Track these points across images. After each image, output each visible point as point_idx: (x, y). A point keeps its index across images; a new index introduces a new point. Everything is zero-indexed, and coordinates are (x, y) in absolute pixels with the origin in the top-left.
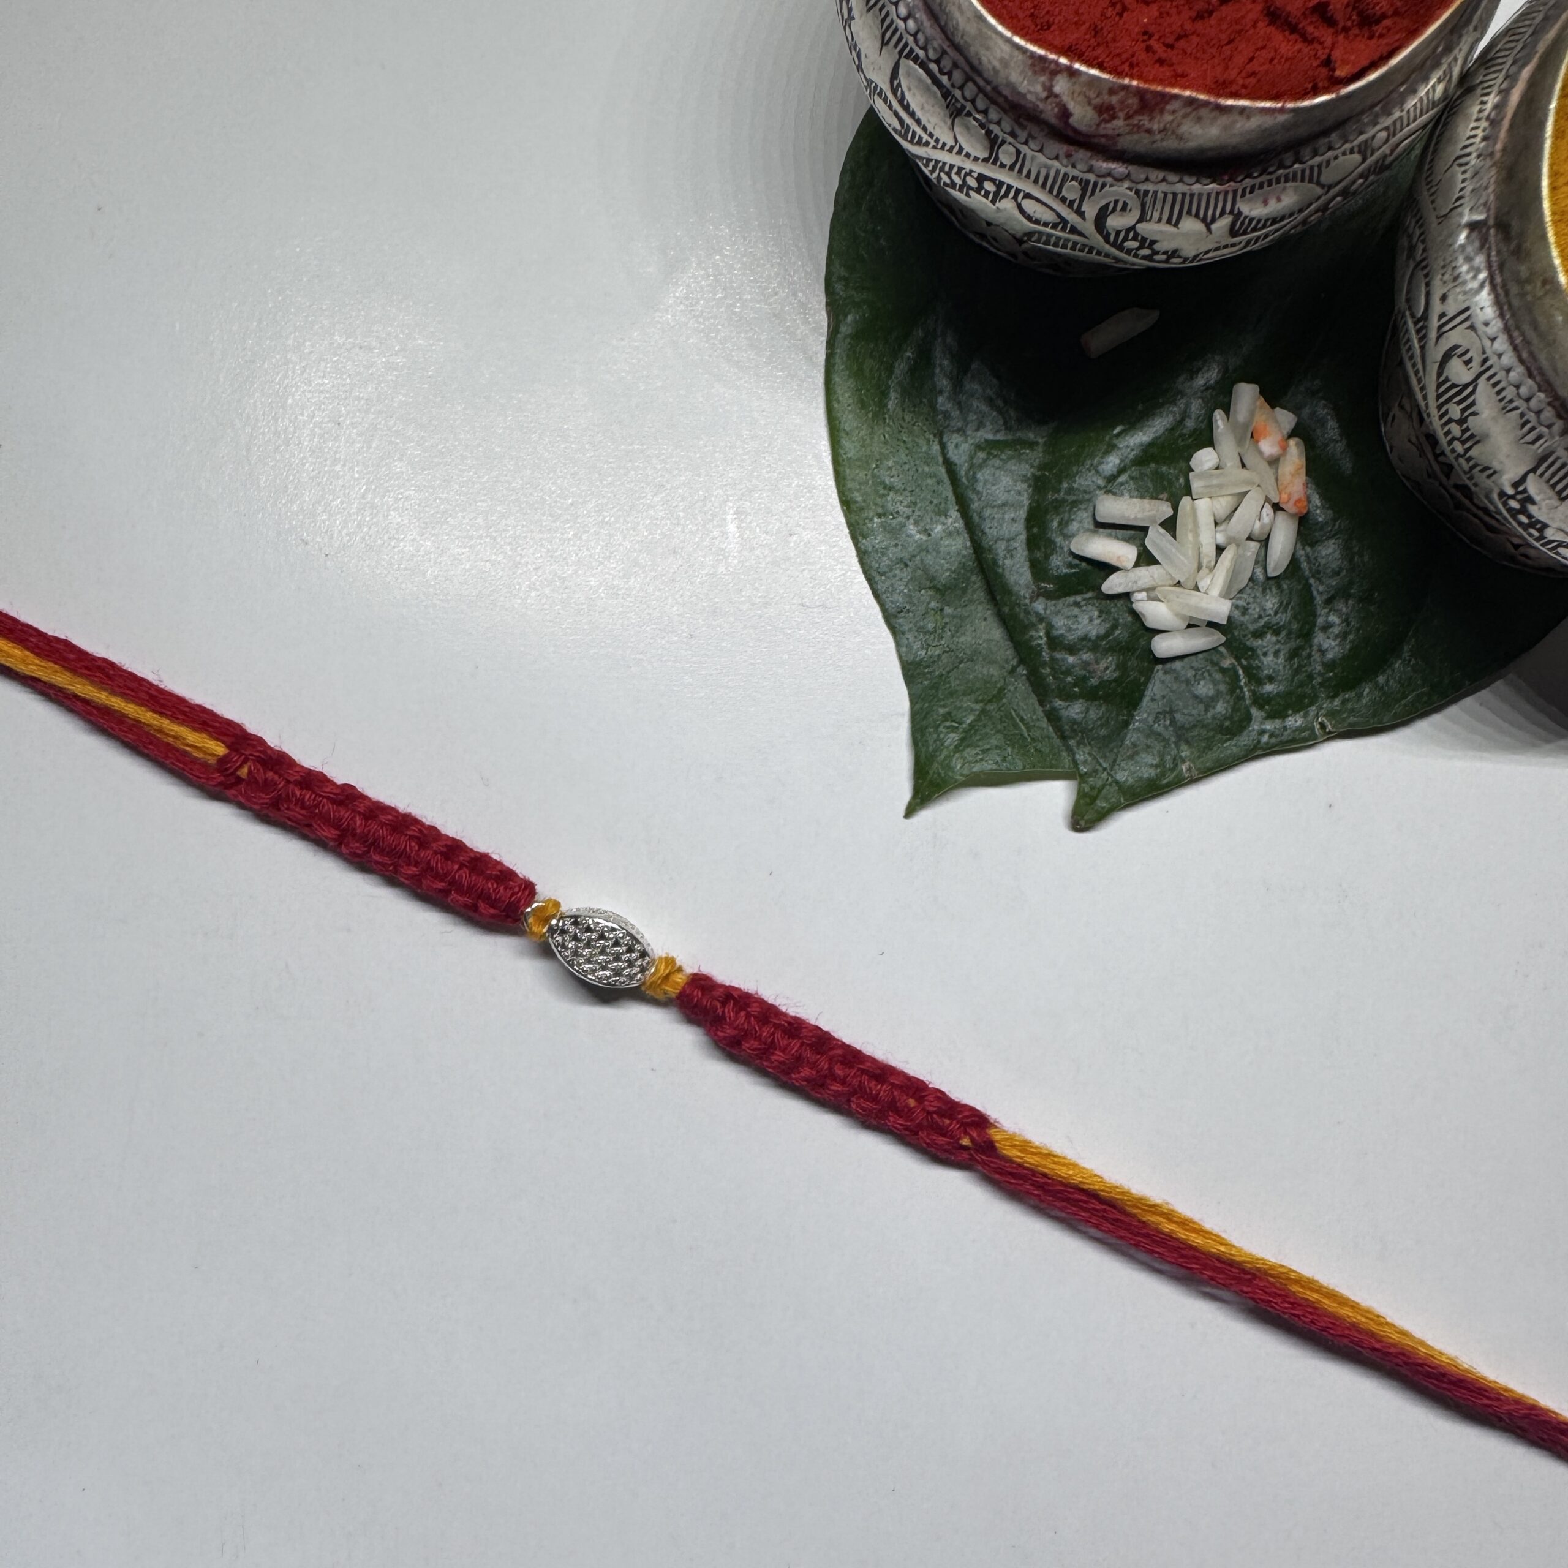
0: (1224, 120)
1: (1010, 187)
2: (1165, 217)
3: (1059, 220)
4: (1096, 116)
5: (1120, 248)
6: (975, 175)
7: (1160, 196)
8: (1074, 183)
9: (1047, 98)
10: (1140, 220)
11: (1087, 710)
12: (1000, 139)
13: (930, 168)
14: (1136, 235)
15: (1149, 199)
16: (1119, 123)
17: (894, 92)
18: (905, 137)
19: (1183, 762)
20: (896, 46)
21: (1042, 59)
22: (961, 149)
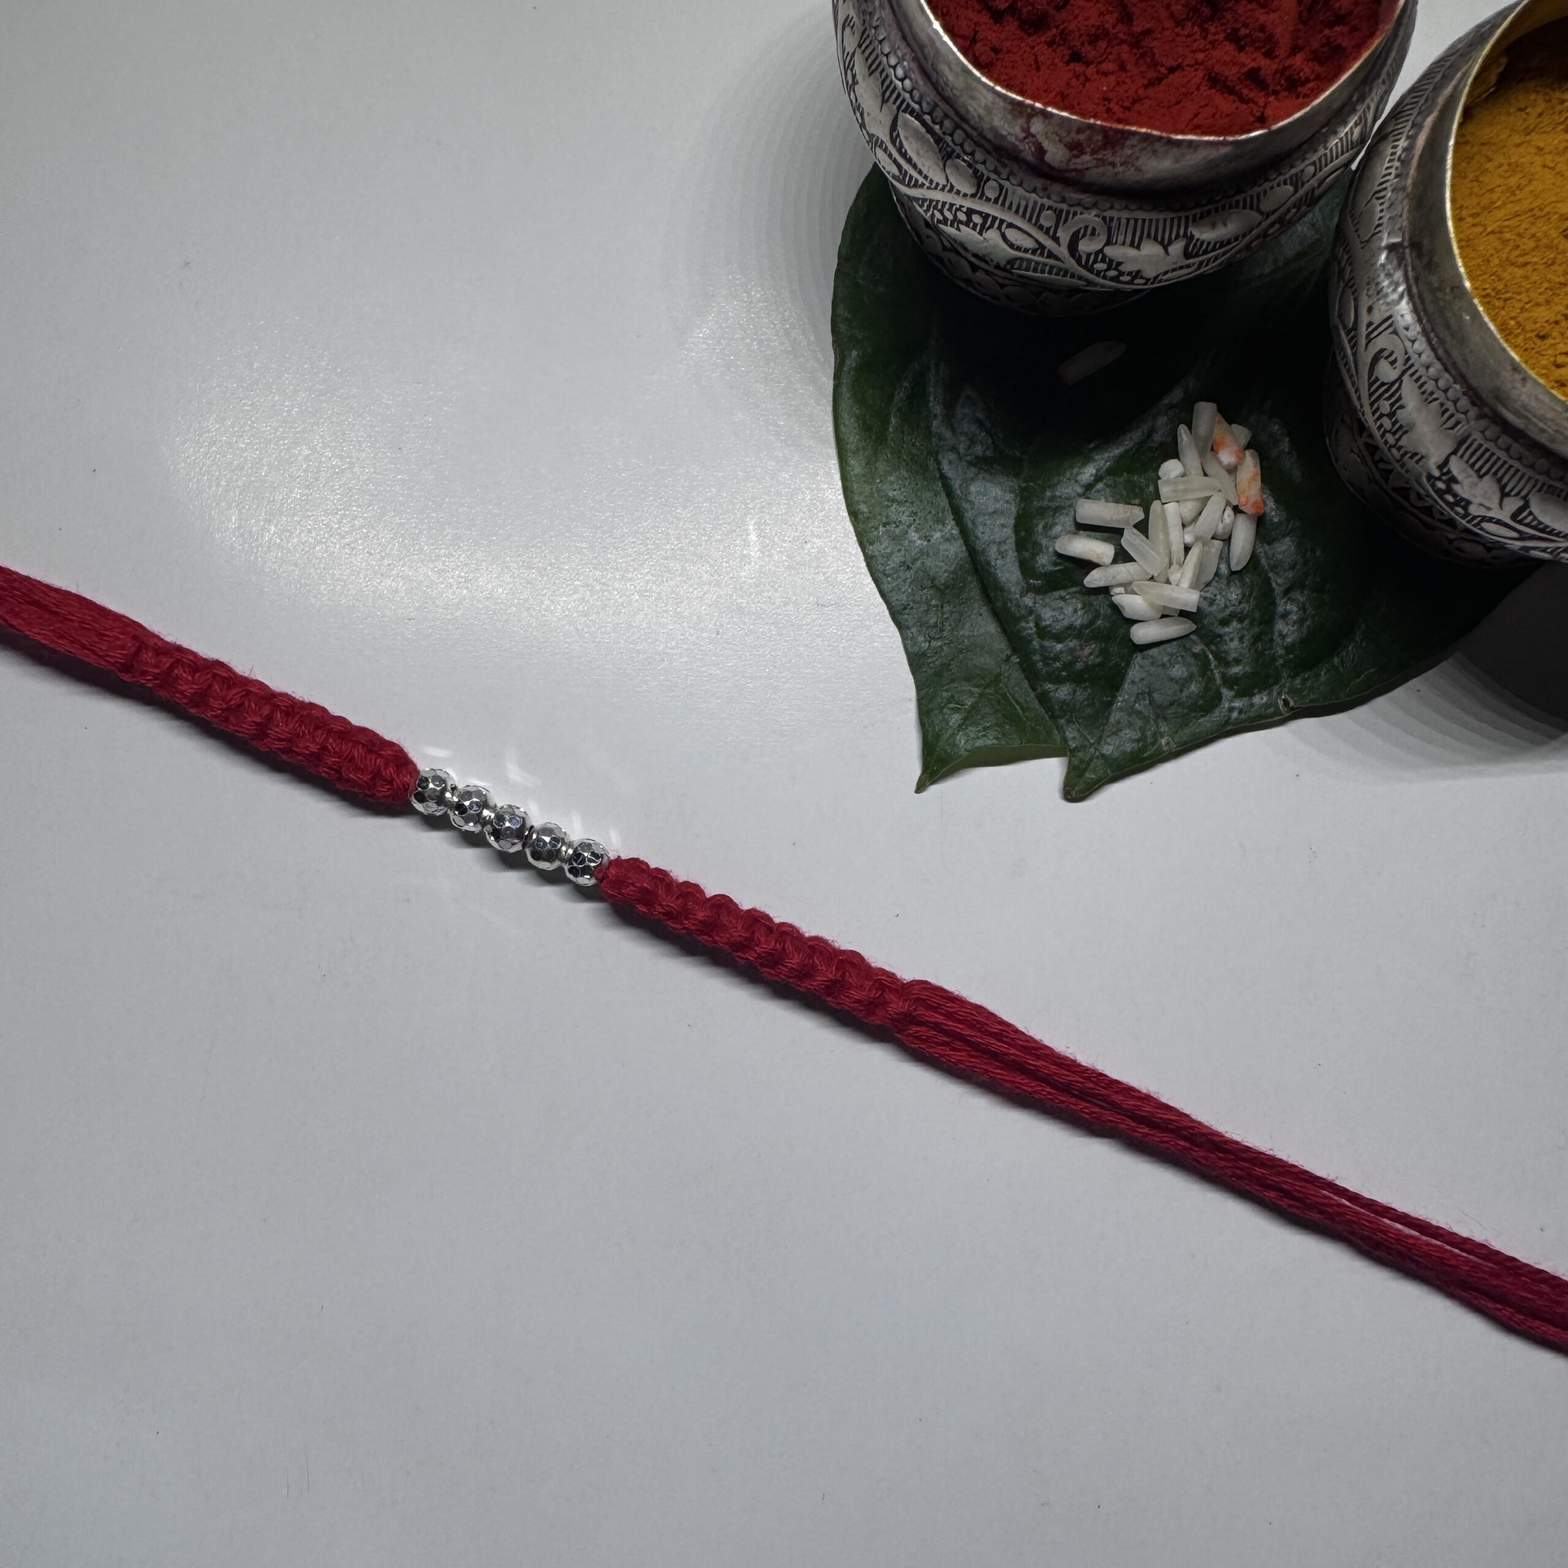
0: (1175, 151)
1: (995, 218)
2: (1129, 240)
3: (1037, 246)
4: (1068, 152)
5: (1091, 270)
6: (964, 210)
7: (1124, 221)
8: (1050, 212)
9: (1025, 138)
10: (1108, 243)
11: (1075, 692)
12: (985, 178)
13: (925, 208)
14: (1104, 256)
15: (1114, 224)
16: (1087, 158)
17: (893, 142)
18: (902, 182)
19: (1162, 736)
20: (894, 103)
21: (1020, 104)
22: (952, 187)
